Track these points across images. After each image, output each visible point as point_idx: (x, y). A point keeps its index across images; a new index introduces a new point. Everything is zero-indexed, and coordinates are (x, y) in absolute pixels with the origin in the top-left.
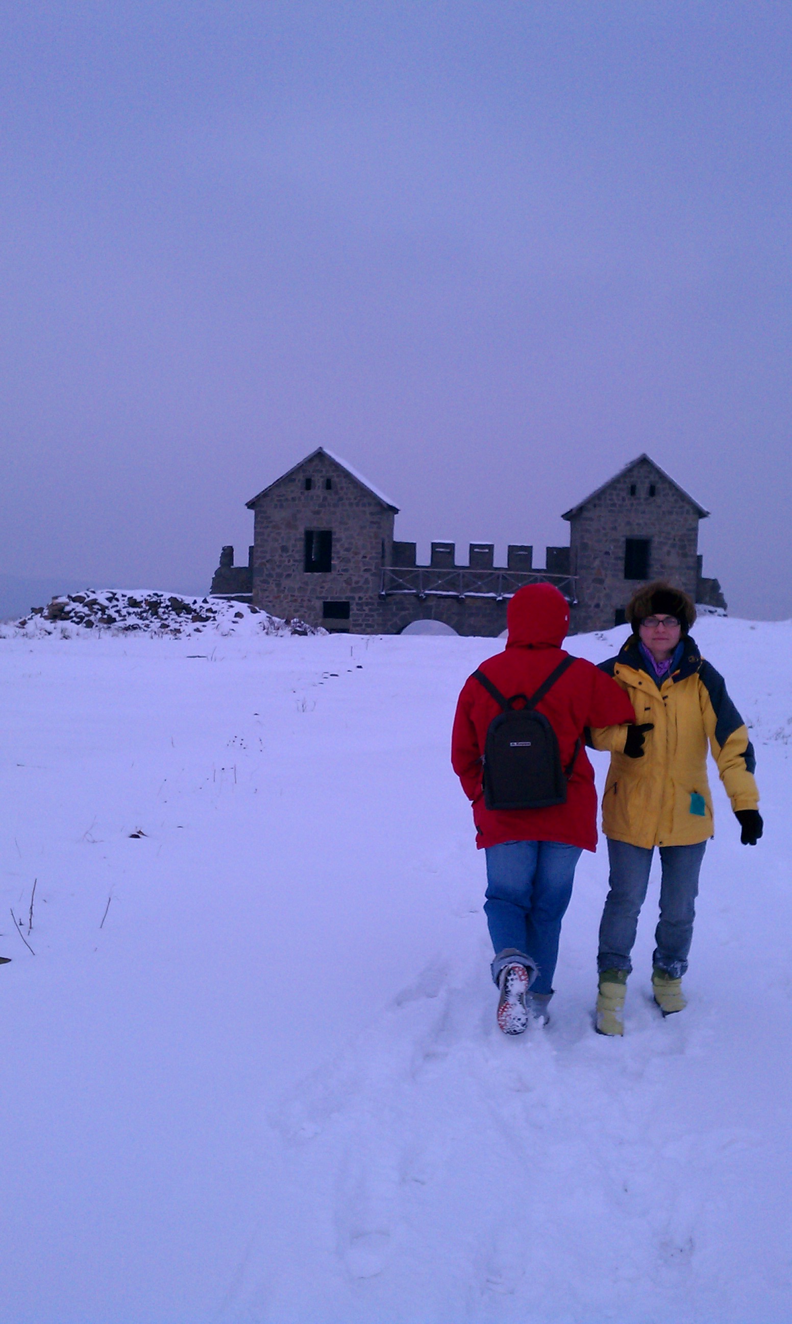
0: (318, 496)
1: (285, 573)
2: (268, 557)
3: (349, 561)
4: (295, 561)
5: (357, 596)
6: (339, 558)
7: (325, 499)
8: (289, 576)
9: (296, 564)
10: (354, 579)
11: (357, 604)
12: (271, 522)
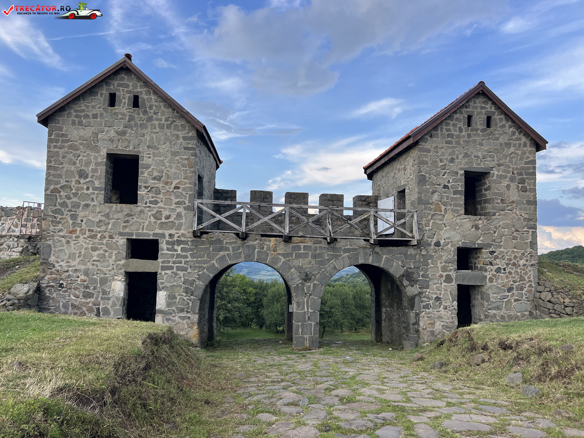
0: (123, 114)
1: (82, 203)
2: (63, 182)
3: (158, 192)
4: (95, 189)
5: (167, 233)
6: (146, 187)
7: (131, 119)
8: (87, 206)
9: (96, 192)
10: (165, 213)
11: (168, 243)
12: (68, 141)
